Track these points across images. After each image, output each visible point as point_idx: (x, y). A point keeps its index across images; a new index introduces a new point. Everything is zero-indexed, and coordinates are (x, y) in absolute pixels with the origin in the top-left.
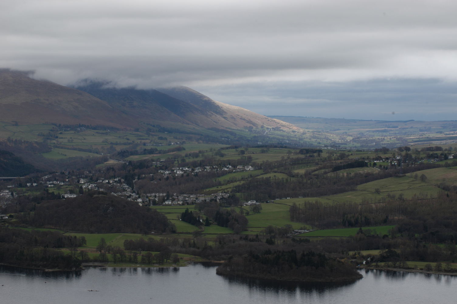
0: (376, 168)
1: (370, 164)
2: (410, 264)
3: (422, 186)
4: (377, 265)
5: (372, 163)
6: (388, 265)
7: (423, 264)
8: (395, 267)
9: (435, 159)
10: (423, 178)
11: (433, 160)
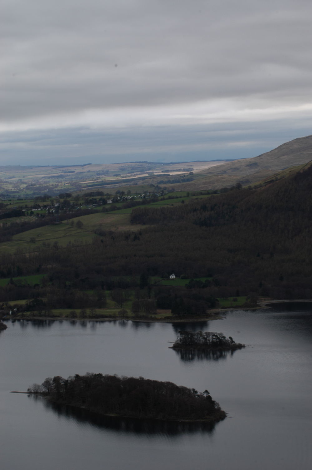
0: (34, 216)
1: (28, 213)
2: (56, 312)
3: (78, 233)
4: (23, 314)
5: (29, 212)
6: (34, 314)
7: (68, 311)
8: (41, 316)
9: (94, 204)
10: (79, 225)
11: (91, 206)
